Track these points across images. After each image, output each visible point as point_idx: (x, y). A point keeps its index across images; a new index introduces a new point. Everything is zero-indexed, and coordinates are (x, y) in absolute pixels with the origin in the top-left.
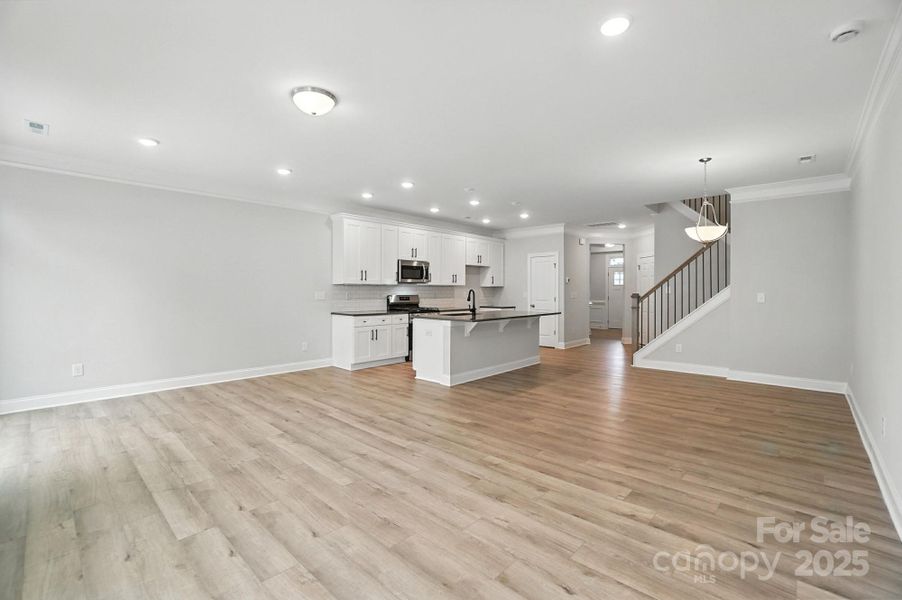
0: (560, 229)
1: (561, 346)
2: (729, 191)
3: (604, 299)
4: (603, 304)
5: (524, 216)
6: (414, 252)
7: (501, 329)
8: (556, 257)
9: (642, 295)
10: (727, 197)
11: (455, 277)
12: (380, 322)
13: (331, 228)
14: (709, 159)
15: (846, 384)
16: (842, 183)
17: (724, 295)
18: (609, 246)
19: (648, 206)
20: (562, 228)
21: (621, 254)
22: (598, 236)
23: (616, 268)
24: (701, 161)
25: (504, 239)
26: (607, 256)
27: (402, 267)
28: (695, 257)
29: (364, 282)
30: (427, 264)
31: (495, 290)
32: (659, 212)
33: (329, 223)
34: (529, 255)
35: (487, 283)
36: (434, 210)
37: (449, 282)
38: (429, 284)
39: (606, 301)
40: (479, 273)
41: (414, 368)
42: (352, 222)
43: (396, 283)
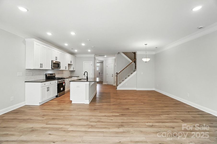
0: (93, 56)
5: (89, 51)
6: (56, 58)
8: (92, 62)
11: (66, 67)
12: (50, 84)
13: (25, 44)
14: (147, 44)
15: (154, 88)
17: (135, 73)
23: (98, 66)
24: (145, 44)
25: (76, 57)
27: (53, 63)
28: (129, 65)
29: (41, 68)
30: (60, 62)
33: (24, 42)
34: (84, 62)
35: (72, 69)
36: (66, 45)
37: (65, 69)
38: (60, 69)
40: (70, 66)
41: (71, 99)
42: (38, 44)
43: (51, 69)
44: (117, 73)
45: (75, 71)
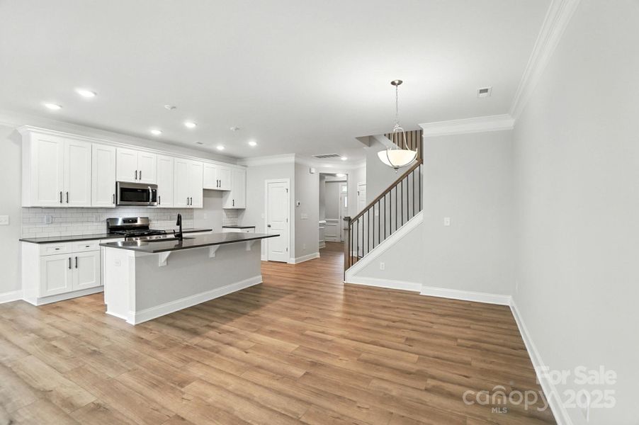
0: (291, 159)
1: (292, 261)
2: (422, 126)
3: (338, 218)
4: (337, 222)
6: (138, 174)
7: (212, 254)
8: (287, 182)
9: (352, 218)
10: (421, 132)
11: (190, 200)
12: (84, 248)
13: (20, 144)
14: (400, 82)
15: (510, 297)
16: (507, 123)
17: (418, 219)
18: (341, 176)
19: (359, 139)
20: (293, 158)
21: (346, 183)
22: (328, 167)
24: (393, 83)
25: (246, 166)
26: (340, 184)
27: (122, 190)
29: (65, 205)
30: (154, 186)
31: (238, 212)
32: (370, 146)
33: (16, 136)
34: (266, 181)
35: (229, 205)
36: (156, 132)
37: (184, 205)
39: (339, 220)
40: (222, 197)
41: (106, 303)
43: (114, 206)
44: (349, 220)
45: (244, 209)
